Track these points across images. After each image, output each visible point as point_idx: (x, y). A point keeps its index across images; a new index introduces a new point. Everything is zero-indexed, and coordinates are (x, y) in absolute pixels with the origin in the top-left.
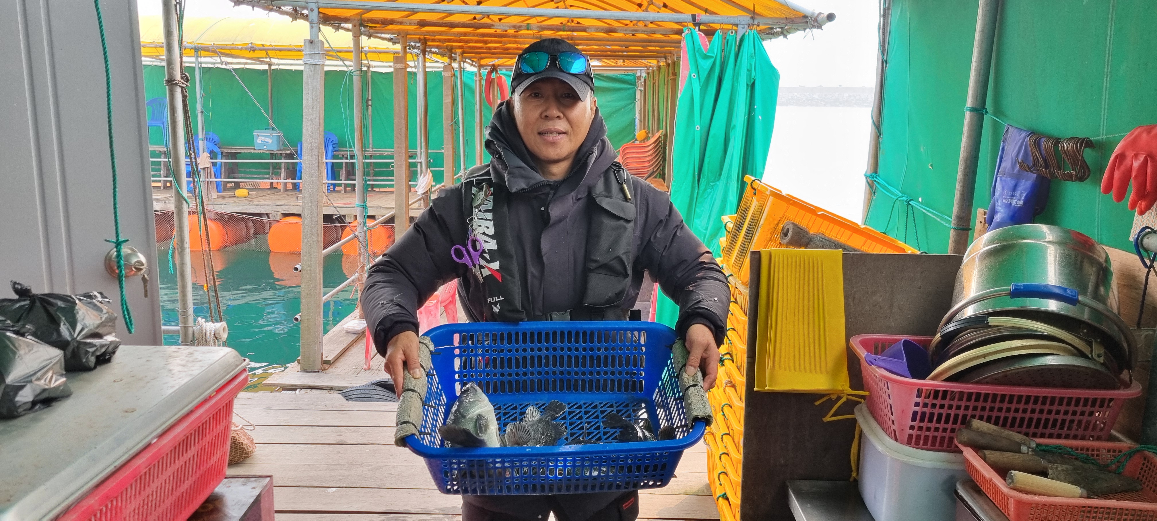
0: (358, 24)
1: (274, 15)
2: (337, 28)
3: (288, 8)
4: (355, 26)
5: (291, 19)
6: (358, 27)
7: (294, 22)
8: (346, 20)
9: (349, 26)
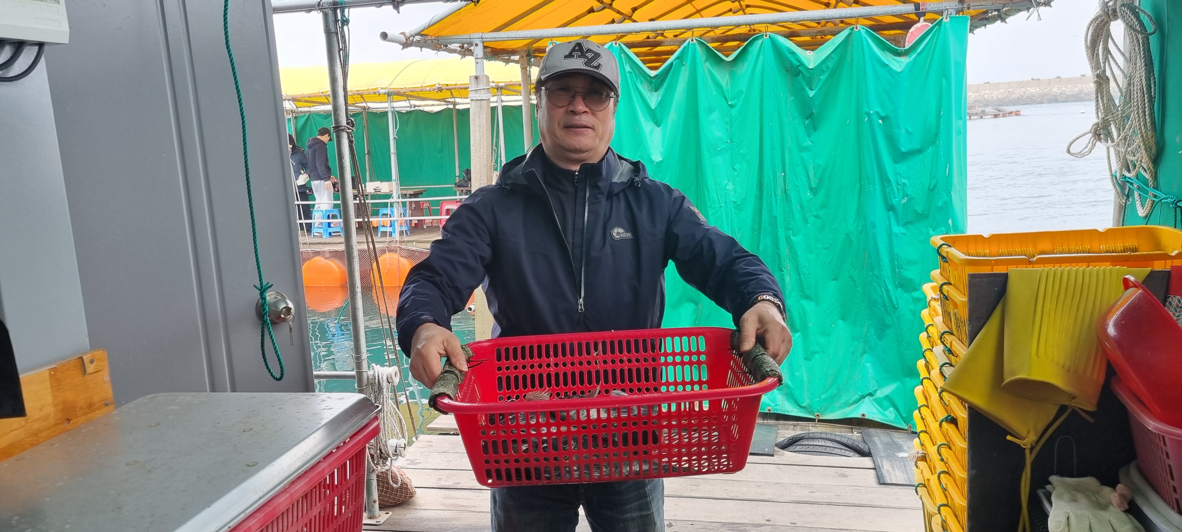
0: (525, 55)
1: (442, 53)
2: (507, 61)
3: (455, 46)
4: (522, 57)
5: (460, 57)
6: (525, 58)
7: (464, 59)
8: (513, 52)
9: (517, 58)
